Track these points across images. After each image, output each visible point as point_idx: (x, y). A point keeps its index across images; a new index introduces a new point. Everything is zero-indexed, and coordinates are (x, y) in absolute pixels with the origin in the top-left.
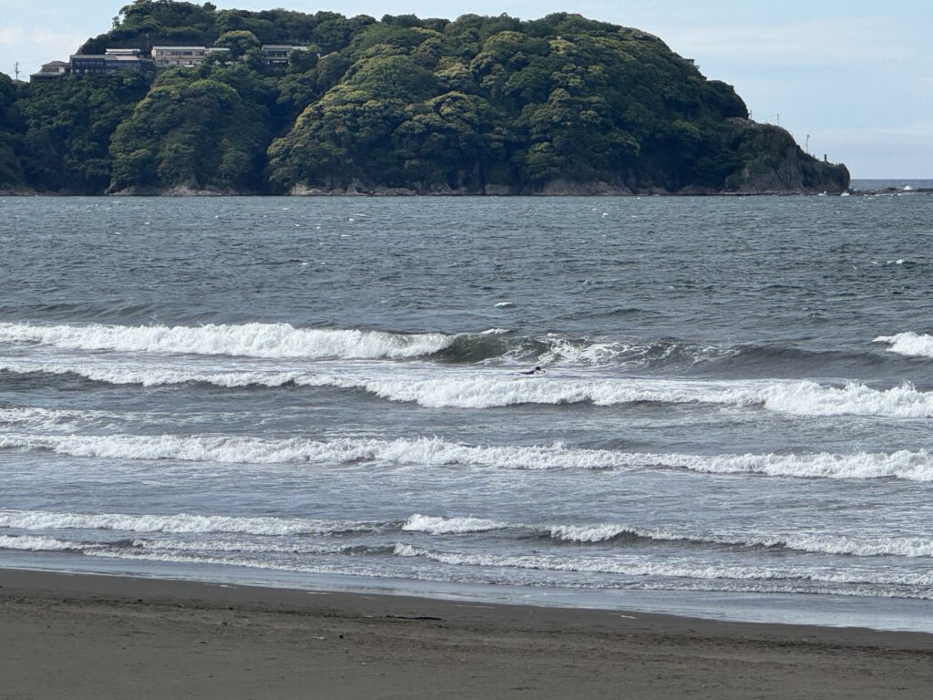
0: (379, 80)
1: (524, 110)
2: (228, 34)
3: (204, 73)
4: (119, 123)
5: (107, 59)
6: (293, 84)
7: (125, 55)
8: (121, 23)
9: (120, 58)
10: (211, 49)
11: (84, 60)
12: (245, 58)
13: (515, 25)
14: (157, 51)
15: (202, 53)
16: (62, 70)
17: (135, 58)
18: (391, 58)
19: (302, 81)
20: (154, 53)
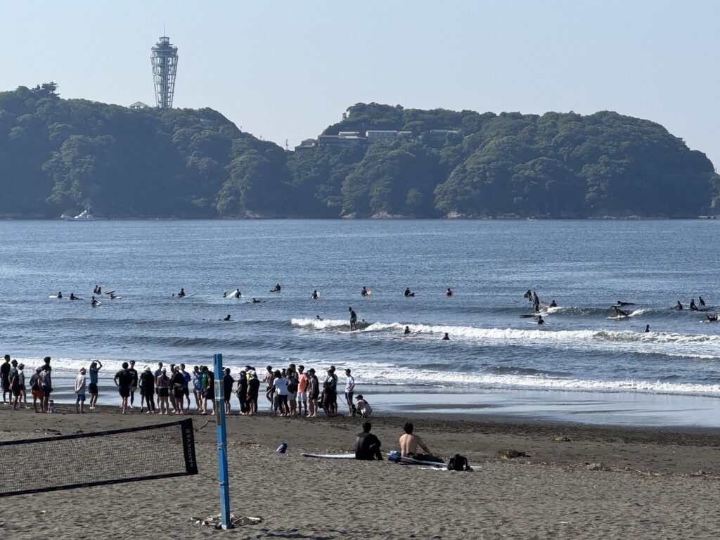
0: (499, 150)
1: (583, 167)
2: (411, 123)
3: (397, 146)
4: (347, 175)
5: (340, 138)
6: (449, 153)
7: (351, 136)
8: (348, 117)
9: (347, 137)
10: (400, 132)
11: (326, 138)
12: (420, 137)
13: (578, 118)
14: (369, 133)
15: (395, 134)
16: (313, 144)
17: (356, 137)
18: (506, 137)
19: (454, 151)
20: (367, 134)
